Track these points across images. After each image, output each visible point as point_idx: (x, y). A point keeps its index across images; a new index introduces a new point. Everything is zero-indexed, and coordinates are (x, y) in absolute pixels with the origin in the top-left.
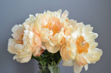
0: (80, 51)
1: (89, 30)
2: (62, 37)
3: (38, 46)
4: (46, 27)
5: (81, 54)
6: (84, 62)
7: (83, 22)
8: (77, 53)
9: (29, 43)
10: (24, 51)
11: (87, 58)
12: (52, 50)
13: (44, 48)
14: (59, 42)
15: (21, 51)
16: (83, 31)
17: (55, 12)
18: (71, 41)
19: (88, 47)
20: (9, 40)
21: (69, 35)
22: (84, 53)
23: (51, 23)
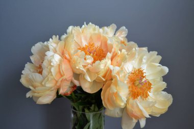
0: (134, 95)
1: (153, 61)
2: (106, 68)
3: (66, 80)
4: (84, 49)
5: (136, 100)
6: (138, 114)
7: (147, 48)
8: (130, 97)
9: (51, 72)
10: (43, 86)
11: (145, 108)
12: (88, 88)
13: (77, 83)
14: (101, 75)
15: (38, 84)
16: (144, 61)
17: (106, 28)
18: (121, 76)
19: (150, 88)
20: (26, 65)
21: (119, 66)
22: (141, 98)
23: (93, 44)
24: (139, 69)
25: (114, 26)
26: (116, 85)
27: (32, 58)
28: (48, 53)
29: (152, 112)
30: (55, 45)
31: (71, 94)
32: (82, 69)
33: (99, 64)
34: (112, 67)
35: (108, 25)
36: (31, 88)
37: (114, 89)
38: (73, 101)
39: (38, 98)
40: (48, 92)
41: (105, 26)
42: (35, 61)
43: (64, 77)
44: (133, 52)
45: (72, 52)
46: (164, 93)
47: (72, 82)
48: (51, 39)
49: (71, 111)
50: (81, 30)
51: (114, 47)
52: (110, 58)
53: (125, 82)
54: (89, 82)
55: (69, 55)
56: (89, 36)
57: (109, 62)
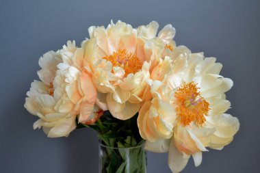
0: (185, 120)
1: (212, 71)
2: (143, 83)
3: (87, 102)
4: (111, 58)
5: (187, 127)
6: (190, 146)
7: (203, 53)
8: (178, 124)
9: (66, 92)
10: (55, 111)
11: (199, 138)
12: (119, 113)
13: (103, 107)
14: (136, 94)
15: (48, 110)
16: (197, 71)
17: (143, 27)
18: (163, 93)
19: (206, 110)
20: (33, 84)
21: (161, 80)
22: (195, 124)
23: (124, 50)
24: (190, 84)
25: (155, 24)
26: (157, 106)
27: (39, 74)
28: (60, 66)
29: (210, 143)
30: (70, 54)
31: (96, 122)
32: (109, 86)
33: (133, 78)
34: (150, 82)
35: (146, 24)
36: (39, 115)
37: (154, 112)
38: (100, 132)
39: (50, 128)
40: (63, 121)
41: (142, 25)
42: (44, 78)
43: (84, 99)
44: (181, 59)
45: (94, 62)
46: (228, 116)
47: (96, 105)
48: (64, 47)
49: (100, 147)
50: (106, 31)
51: (153, 53)
52: (148, 69)
53: (171, 102)
54: (119, 103)
55: (91, 68)
56: (117, 39)
57: (147, 74)
